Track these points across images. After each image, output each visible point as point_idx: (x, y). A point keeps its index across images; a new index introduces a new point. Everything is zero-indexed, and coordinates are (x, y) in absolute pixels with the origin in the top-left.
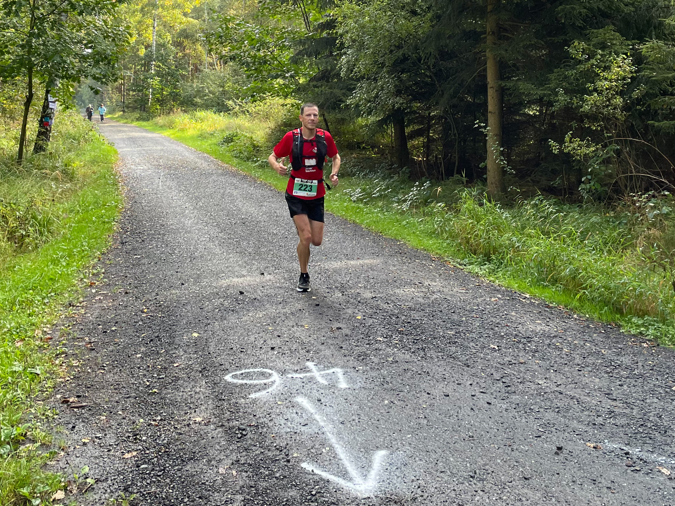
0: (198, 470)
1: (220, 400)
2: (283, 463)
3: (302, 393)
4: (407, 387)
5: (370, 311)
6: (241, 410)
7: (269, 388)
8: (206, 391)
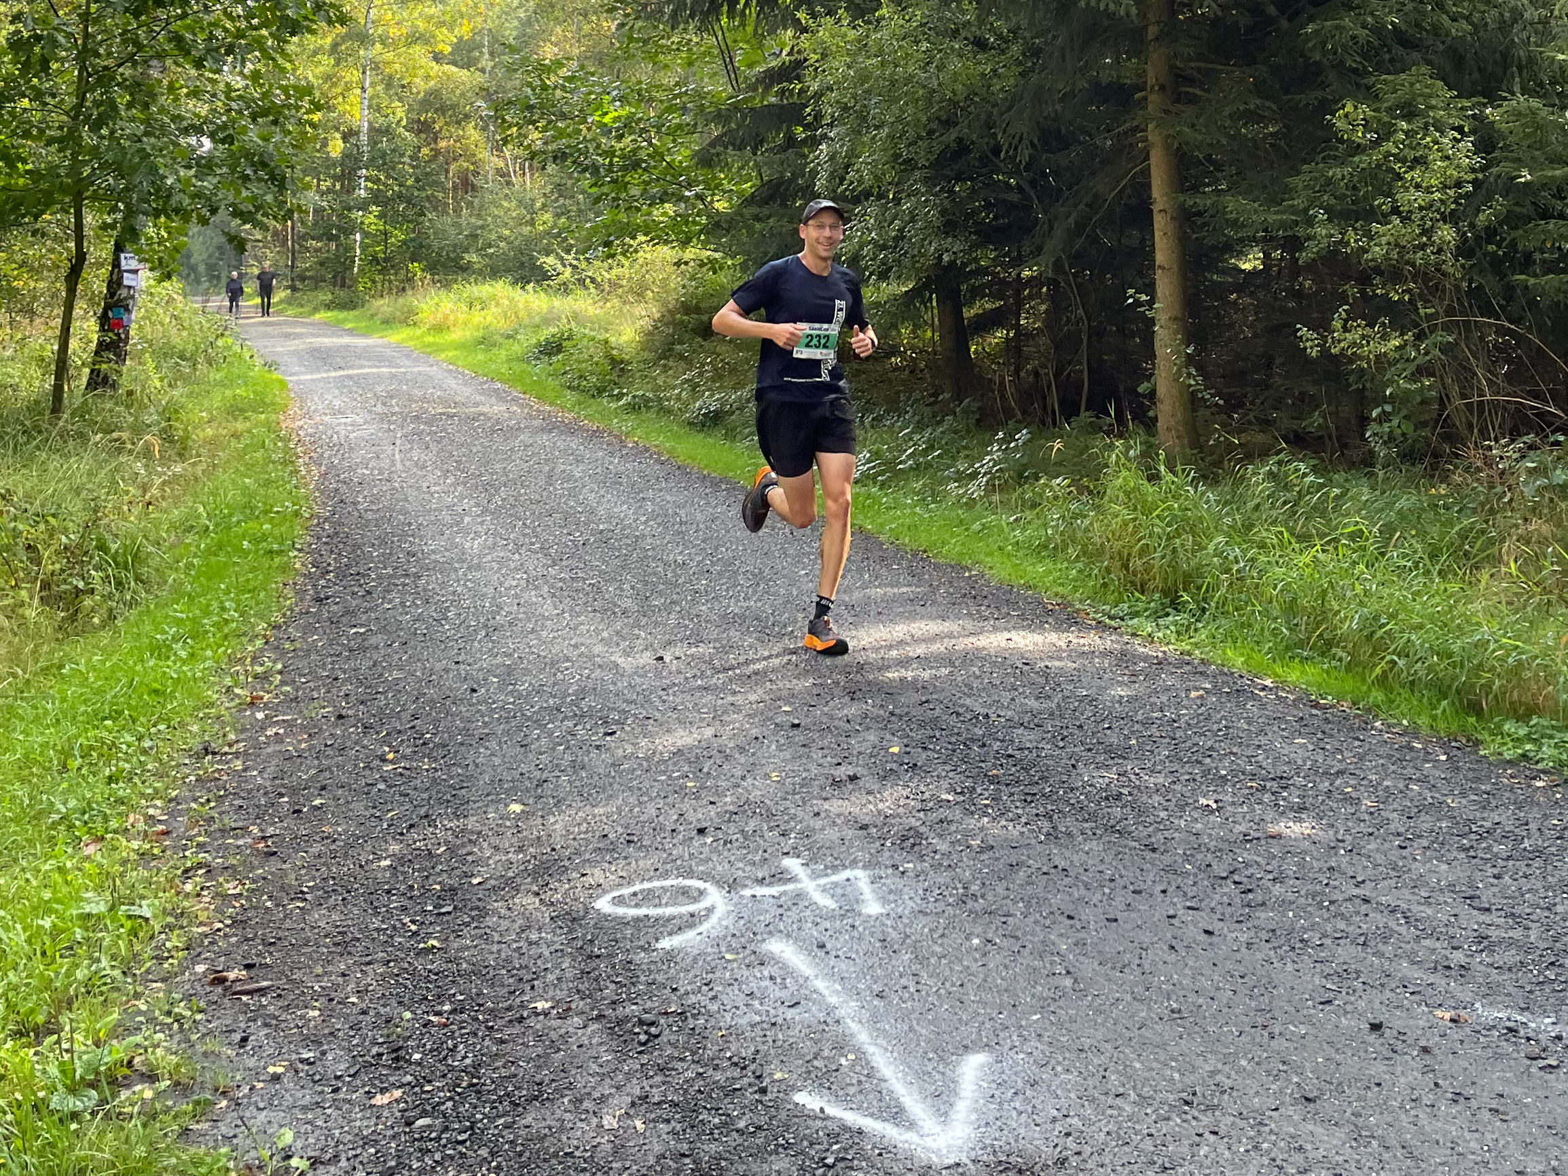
0: (553, 1123)
1: (590, 957)
2: (750, 1096)
3: (781, 931)
4: (1021, 905)
5: (918, 735)
6: (642, 978)
7: (701, 923)
8: (556, 939)
